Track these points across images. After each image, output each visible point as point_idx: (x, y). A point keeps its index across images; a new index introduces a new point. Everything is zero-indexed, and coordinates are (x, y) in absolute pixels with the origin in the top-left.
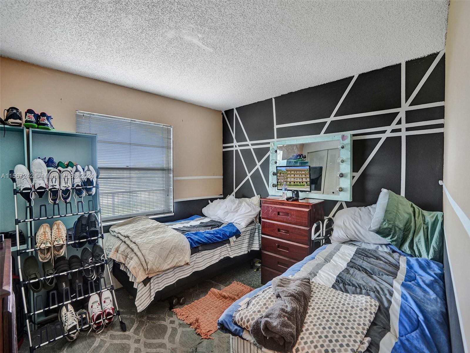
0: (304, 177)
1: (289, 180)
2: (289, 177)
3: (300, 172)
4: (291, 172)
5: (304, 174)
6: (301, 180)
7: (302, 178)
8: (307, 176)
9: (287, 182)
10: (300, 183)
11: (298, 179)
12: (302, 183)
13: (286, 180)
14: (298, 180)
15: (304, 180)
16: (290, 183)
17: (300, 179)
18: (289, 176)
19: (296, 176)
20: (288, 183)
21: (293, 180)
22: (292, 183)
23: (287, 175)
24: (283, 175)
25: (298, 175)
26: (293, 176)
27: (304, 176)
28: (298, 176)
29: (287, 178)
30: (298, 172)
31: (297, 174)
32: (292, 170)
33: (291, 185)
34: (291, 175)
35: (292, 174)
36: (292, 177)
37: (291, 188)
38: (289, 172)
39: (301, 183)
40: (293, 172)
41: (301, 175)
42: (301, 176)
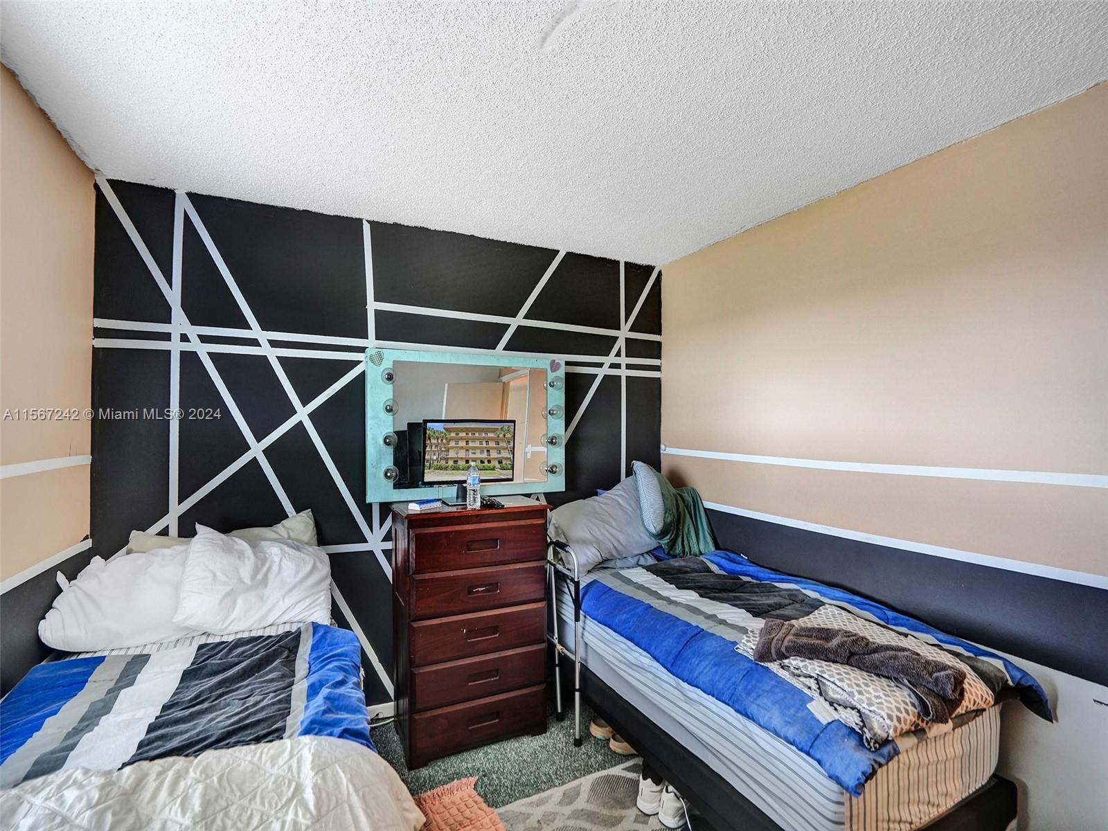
0: (493, 448)
1: (452, 454)
2: (452, 448)
3: (484, 435)
4: (457, 434)
5: (492, 439)
6: (485, 455)
7: (488, 451)
8: (501, 444)
9: (447, 460)
10: (482, 462)
11: (478, 451)
12: (489, 462)
13: (443, 455)
14: (478, 455)
15: (494, 454)
16: (456, 462)
17: (482, 452)
18: (452, 444)
19: (471, 444)
20: (451, 463)
21: (462, 454)
22: (462, 463)
23: (448, 442)
24: (435, 441)
25: (478, 442)
26: (462, 444)
27: (492, 444)
28: (477, 444)
29: (448, 451)
30: (477, 435)
31: (474, 440)
32: (462, 430)
33: (458, 469)
34: (457, 441)
35: (462, 439)
36: (462, 448)
37: (458, 475)
38: (453, 435)
39: (486, 462)
40: (462, 435)
41: (484, 443)
42: (485, 445)
